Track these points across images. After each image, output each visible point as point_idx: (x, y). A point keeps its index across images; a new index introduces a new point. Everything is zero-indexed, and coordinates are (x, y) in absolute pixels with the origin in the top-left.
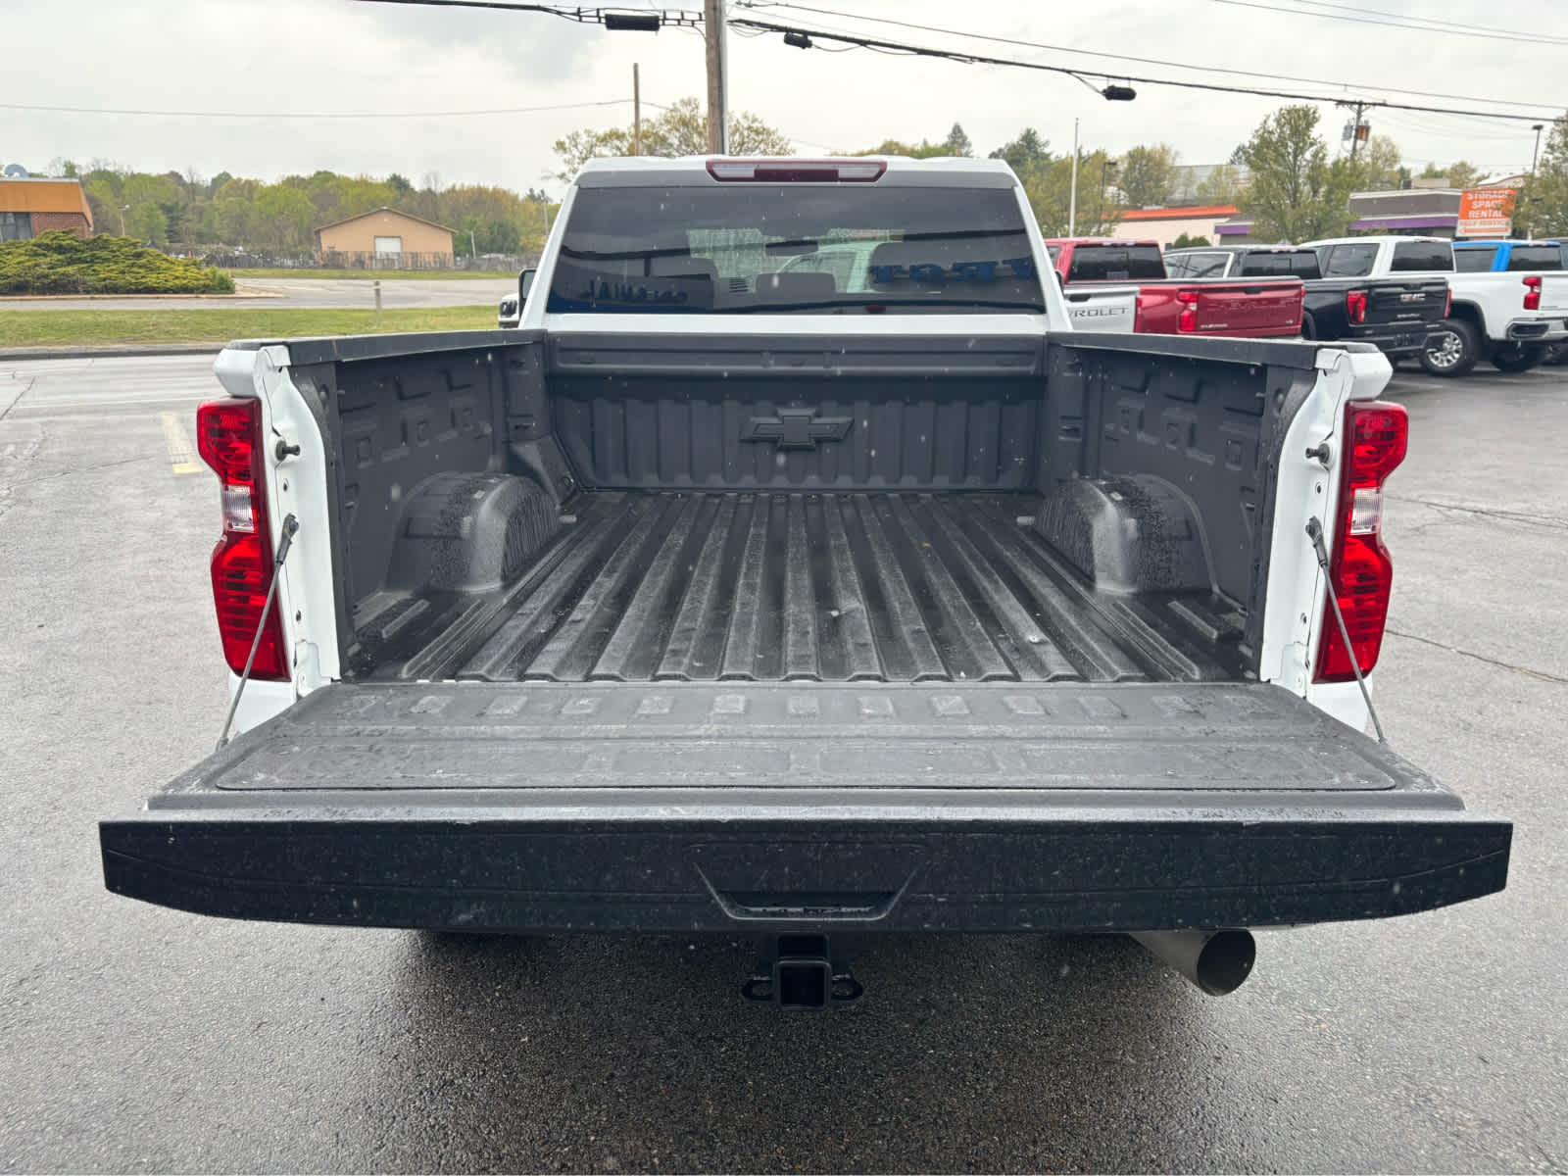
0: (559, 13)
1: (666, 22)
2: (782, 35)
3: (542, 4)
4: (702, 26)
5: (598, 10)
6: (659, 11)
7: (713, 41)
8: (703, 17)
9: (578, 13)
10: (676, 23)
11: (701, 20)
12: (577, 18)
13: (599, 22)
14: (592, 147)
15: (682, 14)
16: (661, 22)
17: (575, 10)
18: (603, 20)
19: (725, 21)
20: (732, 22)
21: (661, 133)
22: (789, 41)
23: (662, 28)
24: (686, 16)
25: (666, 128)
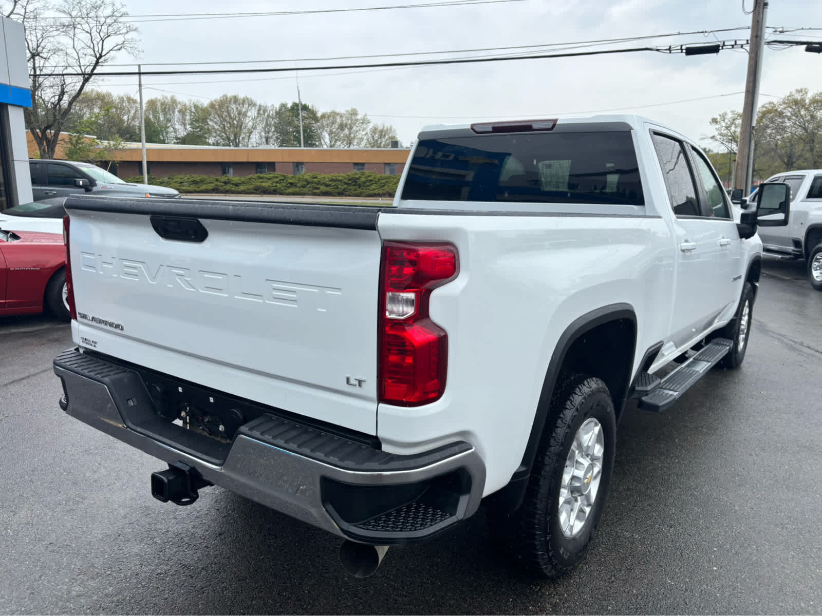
0: (658, 50)
1: (724, 47)
2: (804, 47)
3: (648, 47)
4: (748, 47)
5: (682, 46)
6: (721, 42)
7: (753, 55)
8: (749, 42)
9: (670, 49)
10: (731, 47)
11: (748, 43)
12: (668, 51)
13: (682, 52)
14: (734, 120)
15: (736, 42)
16: (721, 48)
17: (668, 48)
18: (684, 51)
19: (763, 42)
20: (769, 43)
21: (779, 110)
22: (808, 50)
23: (721, 51)
24: (738, 43)
25: (783, 107)
